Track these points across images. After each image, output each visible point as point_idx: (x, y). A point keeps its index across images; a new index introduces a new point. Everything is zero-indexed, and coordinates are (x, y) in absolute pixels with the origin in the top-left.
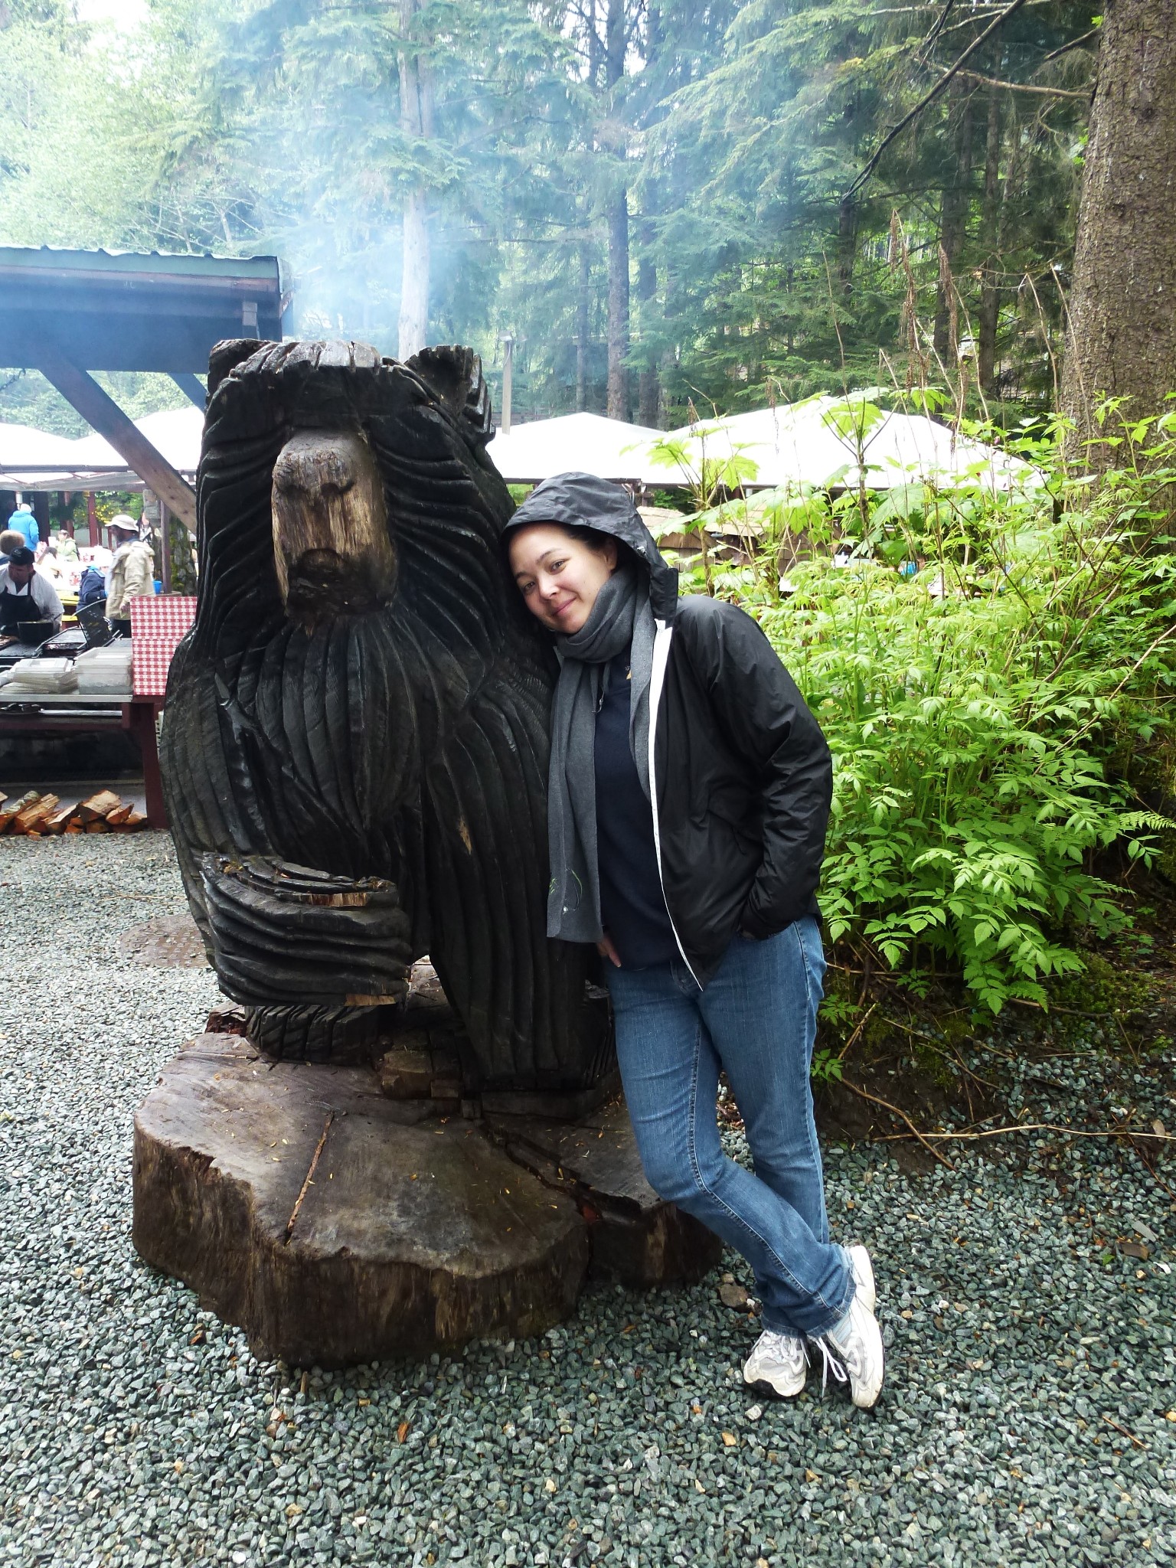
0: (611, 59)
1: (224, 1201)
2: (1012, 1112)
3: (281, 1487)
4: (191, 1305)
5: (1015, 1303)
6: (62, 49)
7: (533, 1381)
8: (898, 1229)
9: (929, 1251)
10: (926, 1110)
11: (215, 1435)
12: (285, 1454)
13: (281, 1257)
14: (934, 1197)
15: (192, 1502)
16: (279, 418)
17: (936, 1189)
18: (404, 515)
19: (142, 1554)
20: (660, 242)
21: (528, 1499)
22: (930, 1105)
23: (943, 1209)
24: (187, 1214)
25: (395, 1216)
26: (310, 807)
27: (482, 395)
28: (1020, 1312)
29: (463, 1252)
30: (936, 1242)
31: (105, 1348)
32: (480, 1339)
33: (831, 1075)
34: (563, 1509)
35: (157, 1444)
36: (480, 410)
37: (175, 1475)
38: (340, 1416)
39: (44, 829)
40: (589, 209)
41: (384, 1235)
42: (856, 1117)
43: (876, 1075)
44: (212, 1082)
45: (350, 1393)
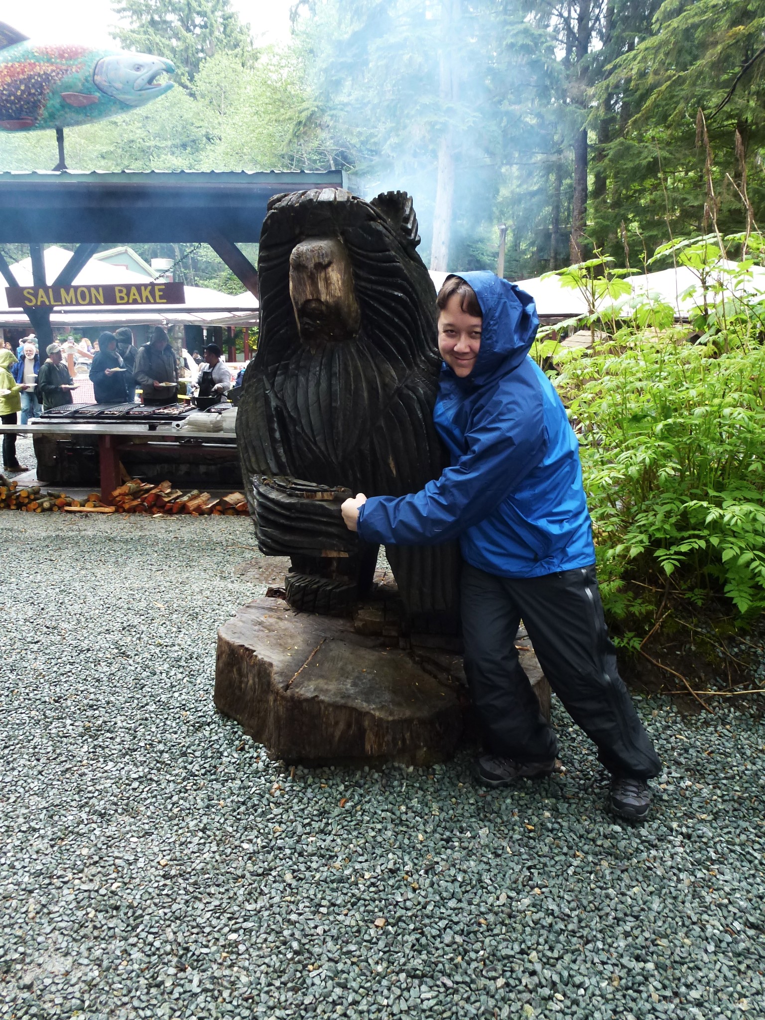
0: (580, 43)
1: (259, 673)
2: (757, 681)
3: (273, 819)
4: (240, 733)
5: (738, 788)
6: (243, 66)
7: (421, 788)
8: (669, 742)
9: (685, 755)
10: (700, 678)
11: (242, 792)
12: (278, 805)
13: (283, 698)
14: (697, 728)
15: (226, 820)
16: (297, 231)
17: (699, 724)
18: (363, 284)
19: (197, 838)
20: (606, 161)
21: (406, 841)
22: (702, 675)
23: (702, 735)
24: (241, 682)
25: (349, 686)
26: (310, 450)
27: (412, 219)
28: (739, 794)
29: (383, 707)
30: (691, 751)
31: (192, 747)
32: (394, 761)
33: (633, 647)
34: (426, 849)
35: (212, 792)
36: (409, 226)
37: (219, 807)
38: (310, 790)
39: (200, 511)
40: (562, 142)
41: (341, 693)
42: (652, 679)
43: (667, 654)
44: (262, 619)
45: (317, 780)
